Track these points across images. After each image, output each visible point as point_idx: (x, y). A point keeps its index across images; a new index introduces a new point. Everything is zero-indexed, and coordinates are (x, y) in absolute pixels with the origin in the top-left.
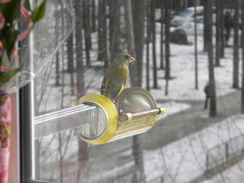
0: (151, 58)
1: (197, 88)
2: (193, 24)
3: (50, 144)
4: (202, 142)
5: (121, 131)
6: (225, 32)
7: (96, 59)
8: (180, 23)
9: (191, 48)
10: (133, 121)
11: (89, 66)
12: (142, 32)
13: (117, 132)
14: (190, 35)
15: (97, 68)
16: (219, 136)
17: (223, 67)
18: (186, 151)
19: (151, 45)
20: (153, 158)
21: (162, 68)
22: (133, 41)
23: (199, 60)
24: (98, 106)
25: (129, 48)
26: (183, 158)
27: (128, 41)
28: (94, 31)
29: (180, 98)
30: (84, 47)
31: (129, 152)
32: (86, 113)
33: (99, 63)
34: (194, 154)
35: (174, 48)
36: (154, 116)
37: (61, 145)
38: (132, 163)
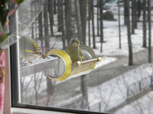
0: (91, 29)
1: (120, 47)
2: (117, 8)
3: (29, 84)
4: (124, 82)
6: (137, 13)
7: (56, 31)
8: (109, 7)
9: (116, 23)
10: (82, 66)
11: (52, 35)
12: (85, 14)
13: (71, 73)
14: (116, 14)
15: (58, 36)
16: (135, 77)
17: (137, 34)
18: (115, 87)
19: (91, 22)
20: (94, 92)
21: (98, 35)
22: (80, 19)
23: (121, 30)
24: (59, 57)
25: (77, 24)
26: (112, 91)
27: (77, 19)
28: (55, 13)
29: (110, 54)
30: (49, 23)
32: (52, 61)
33: (58, 33)
34: (119, 89)
35: (106, 23)
36: (95, 63)
37: (36, 84)
38: (81, 95)
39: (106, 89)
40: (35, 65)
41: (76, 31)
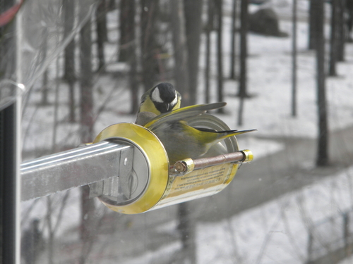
0: (214, 59)
1: (294, 113)
4: (303, 212)
5: (174, 191)
6: (346, 16)
7: (115, 59)
9: (286, 44)
12: (199, 14)
13: (167, 193)
14: (286, 19)
16: (333, 201)
17: (343, 77)
19: (213, 36)
20: (214, 238)
21: (232, 77)
22: (182, 28)
23: (300, 64)
24: (133, 146)
25: (175, 41)
26: (268, 239)
27: (174, 28)
28: (112, 8)
29: (265, 132)
30: (94, 36)
31: (171, 226)
32: (112, 157)
33: (122, 67)
34: (288, 232)
35: (256, 43)
36: (233, 166)
37: (50, 210)
38: (177, 246)
39: (250, 232)
40: (65, 165)
41: (171, 63)
